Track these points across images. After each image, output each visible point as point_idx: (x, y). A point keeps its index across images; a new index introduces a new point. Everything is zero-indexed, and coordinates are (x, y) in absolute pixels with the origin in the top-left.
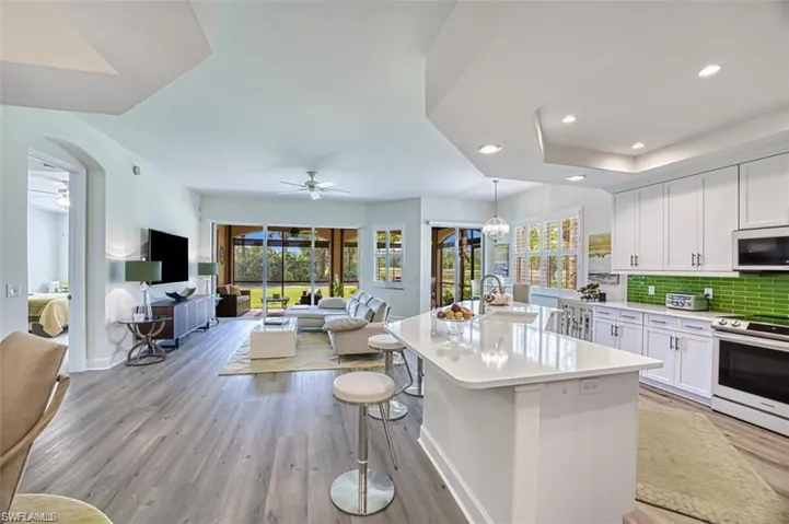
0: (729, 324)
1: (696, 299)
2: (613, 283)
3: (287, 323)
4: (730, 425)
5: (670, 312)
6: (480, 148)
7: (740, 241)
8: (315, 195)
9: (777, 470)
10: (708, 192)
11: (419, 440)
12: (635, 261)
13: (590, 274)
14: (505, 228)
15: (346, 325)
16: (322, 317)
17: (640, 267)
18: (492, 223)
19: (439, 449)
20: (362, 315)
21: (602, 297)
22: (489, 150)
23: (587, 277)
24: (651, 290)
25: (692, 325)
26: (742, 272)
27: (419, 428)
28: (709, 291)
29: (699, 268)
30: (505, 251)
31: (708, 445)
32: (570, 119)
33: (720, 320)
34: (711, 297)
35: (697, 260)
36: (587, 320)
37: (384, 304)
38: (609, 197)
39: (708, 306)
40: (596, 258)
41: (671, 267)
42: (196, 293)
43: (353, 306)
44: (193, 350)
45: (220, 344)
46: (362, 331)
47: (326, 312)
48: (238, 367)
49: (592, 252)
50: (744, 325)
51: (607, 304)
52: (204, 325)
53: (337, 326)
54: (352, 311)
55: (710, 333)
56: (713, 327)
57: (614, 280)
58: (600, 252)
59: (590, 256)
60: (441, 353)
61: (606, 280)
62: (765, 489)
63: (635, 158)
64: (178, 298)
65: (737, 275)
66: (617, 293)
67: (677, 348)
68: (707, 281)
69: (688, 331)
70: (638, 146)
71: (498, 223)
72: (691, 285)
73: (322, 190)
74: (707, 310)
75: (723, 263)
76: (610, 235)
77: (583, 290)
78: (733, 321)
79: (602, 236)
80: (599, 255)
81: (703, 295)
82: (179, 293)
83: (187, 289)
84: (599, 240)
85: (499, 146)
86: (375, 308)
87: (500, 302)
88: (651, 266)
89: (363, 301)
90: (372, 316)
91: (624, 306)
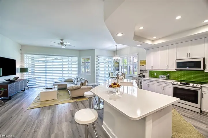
0: (176, 83)
1: (166, 77)
2: (146, 73)
3: (54, 88)
4: (177, 108)
5: (160, 80)
6: (117, 34)
7: (177, 62)
8: (63, 47)
9: (191, 119)
10: (169, 50)
11: (103, 126)
12: (152, 67)
13: (140, 70)
14: (119, 58)
15: (75, 88)
16: (66, 85)
17: (153, 68)
18: (115, 57)
19: (111, 130)
20: (79, 84)
21: (144, 77)
22: (120, 35)
23: (139, 71)
24: (155, 74)
25: (167, 83)
26: (177, 70)
27: (102, 122)
28: (168, 74)
29: (167, 69)
30: (118, 64)
31: (175, 115)
32: (141, 28)
33: (174, 82)
34: (169, 76)
35: (167, 67)
36: (140, 82)
37: (86, 80)
38: (145, 50)
39: (168, 78)
40: (142, 66)
41: (161, 69)
42: (19, 79)
43: (76, 81)
44: (17, 100)
45: (29, 96)
46: (79, 89)
47: (67, 83)
48: (36, 105)
49: (141, 65)
50: (179, 83)
51: (145, 78)
52: (23, 90)
53: (72, 88)
54: (76, 83)
55: (171, 85)
56: (172, 84)
57: (146, 72)
58: (143, 65)
59: (140, 66)
60: (110, 99)
61: (144, 72)
62: (192, 126)
63: (153, 41)
64: (10, 81)
65: (176, 71)
66: (147, 75)
67: (163, 89)
68: (168, 72)
69: (166, 85)
70: (155, 37)
71: (117, 57)
72: (164, 73)
73: (66, 45)
74: (168, 79)
75: (173, 68)
76: (146, 60)
77: (139, 75)
78: (177, 82)
79: (143, 61)
80: (142, 65)
81: (168, 75)
82: (11, 79)
83: (15, 77)
84: (142, 62)
85: (123, 34)
86: (83, 82)
87: (121, 79)
88: (156, 69)
89: (79, 79)
90: (82, 84)
91: (149, 78)
